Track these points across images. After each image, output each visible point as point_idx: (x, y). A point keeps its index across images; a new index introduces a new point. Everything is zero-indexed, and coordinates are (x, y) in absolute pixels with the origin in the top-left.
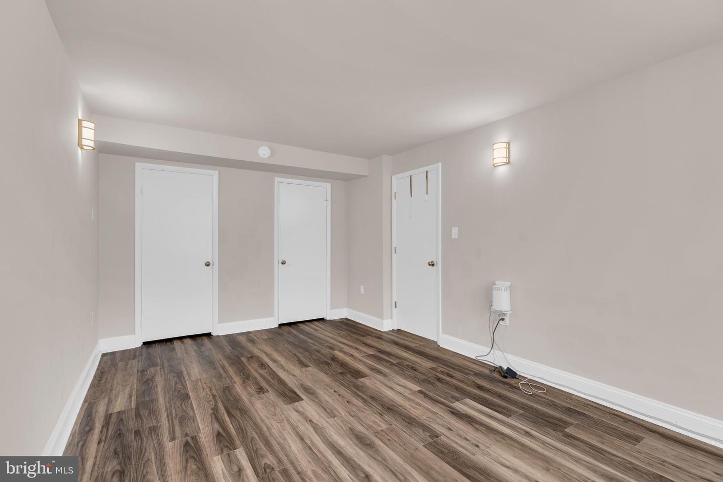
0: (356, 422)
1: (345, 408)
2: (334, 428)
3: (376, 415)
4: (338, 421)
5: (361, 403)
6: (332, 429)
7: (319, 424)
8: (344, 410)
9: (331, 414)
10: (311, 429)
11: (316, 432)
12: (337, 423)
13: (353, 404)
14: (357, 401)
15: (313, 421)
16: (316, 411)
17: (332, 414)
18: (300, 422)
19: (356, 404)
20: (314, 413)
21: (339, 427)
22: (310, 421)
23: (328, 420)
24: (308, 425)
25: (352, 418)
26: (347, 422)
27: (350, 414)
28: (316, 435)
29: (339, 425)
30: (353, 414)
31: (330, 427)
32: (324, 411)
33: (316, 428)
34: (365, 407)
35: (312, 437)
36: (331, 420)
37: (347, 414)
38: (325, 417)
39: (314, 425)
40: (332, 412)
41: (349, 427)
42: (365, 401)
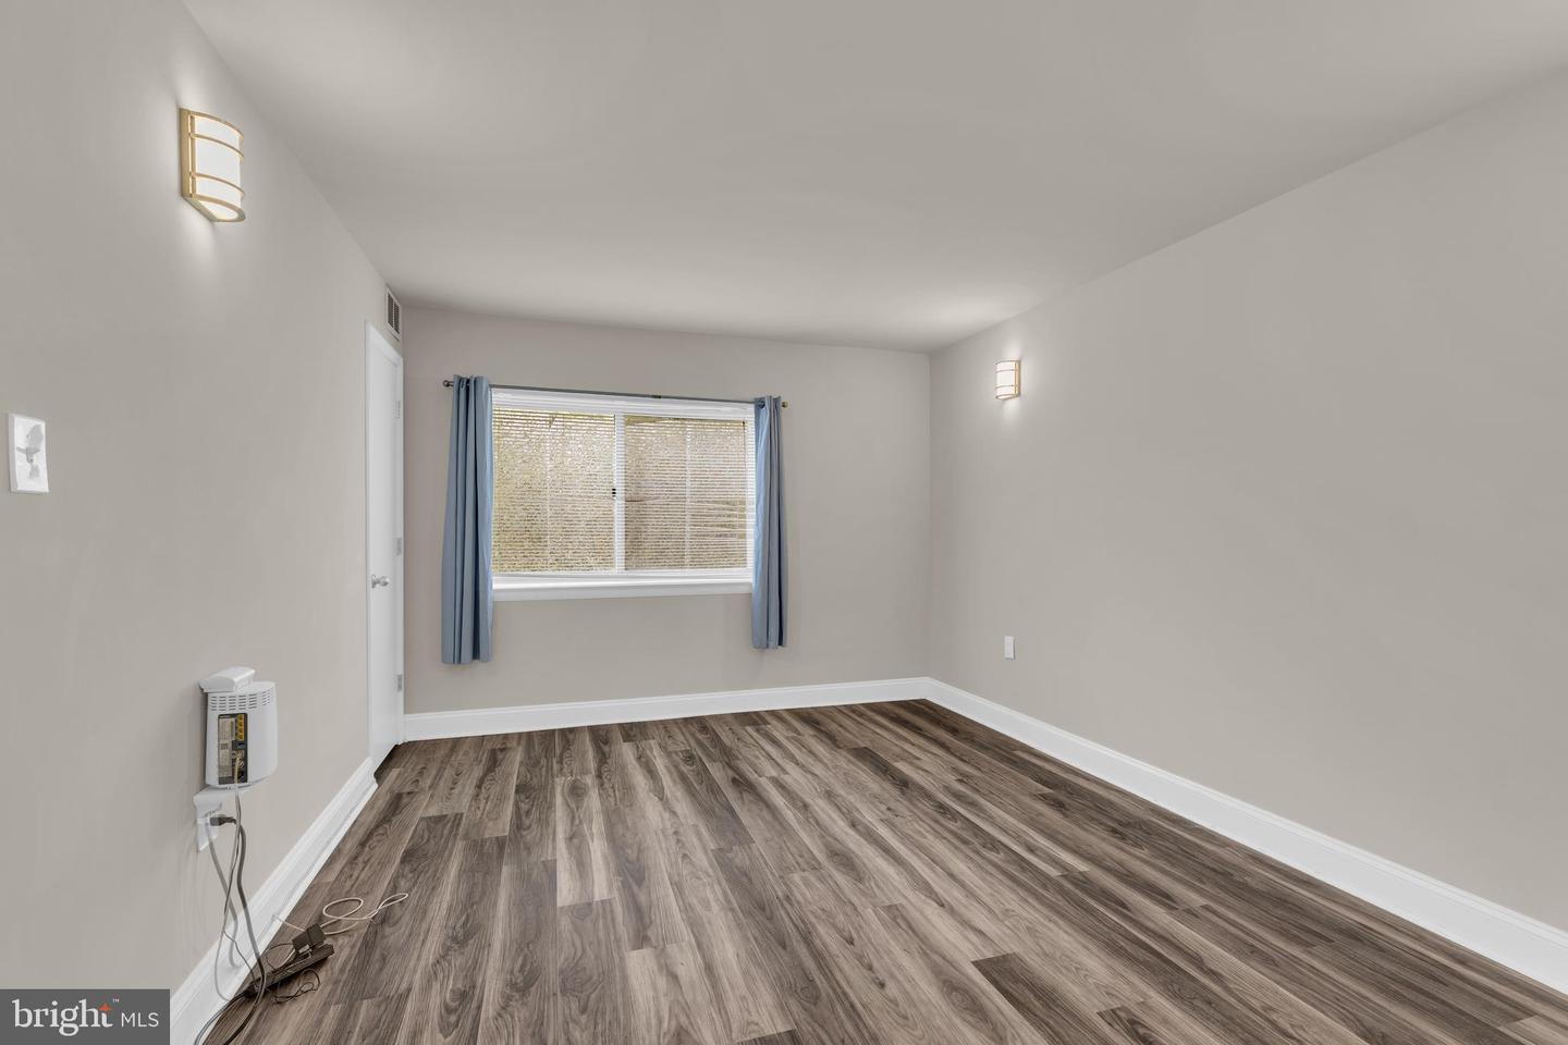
0: (847, 891)
1: (863, 925)
2: (894, 886)
3: (800, 898)
4: (884, 899)
5: (818, 935)
6: (896, 884)
7: (923, 897)
8: (864, 921)
9: (896, 913)
10: (937, 889)
11: (927, 883)
12: (886, 895)
13: (839, 931)
14: (828, 940)
15: (936, 905)
16: (933, 926)
17: (896, 915)
18: (965, 906)
19: (832, 931)
20: (935, 919)
21: (882, 885)
22: (942, 906)
23: (904, 902)
24: (947, 898)
25: (855, 900)
26: (864, 894)
27: (856, 909)
28: (928, 879)
29: (882, 890)
30: (848, 909)
31: (900, 887)
32: (913, 924)
33: (930, 892)
34: (813, 920)
35: (933, 875)
36: (898, 900)
37: (860, 908)
38: (909, 907)
39: (933, 896)
40: (894, 919)
41: (864, 885)
42: (807, 938)
